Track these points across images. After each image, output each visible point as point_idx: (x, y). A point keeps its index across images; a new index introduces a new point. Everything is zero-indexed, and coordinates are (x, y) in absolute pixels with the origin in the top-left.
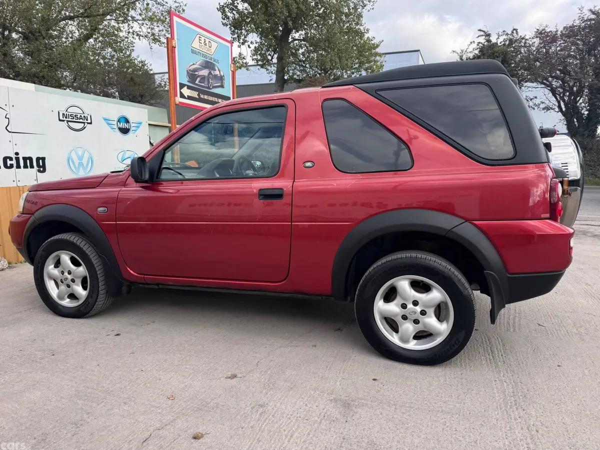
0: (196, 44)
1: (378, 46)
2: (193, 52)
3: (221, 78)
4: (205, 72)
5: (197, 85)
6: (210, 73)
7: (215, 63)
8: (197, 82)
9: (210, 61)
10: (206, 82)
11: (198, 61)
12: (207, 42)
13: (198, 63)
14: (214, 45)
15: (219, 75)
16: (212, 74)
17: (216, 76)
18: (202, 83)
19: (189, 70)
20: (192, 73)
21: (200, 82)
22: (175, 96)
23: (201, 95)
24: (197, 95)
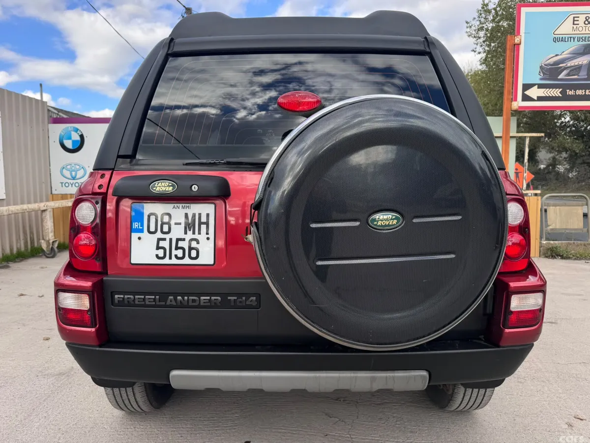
0: (566, 28)
2: (557, 40)
4: (582, 61)
8: (561, 76)
10: (583, 73)
11: (568, 49)
18: (574, 75)
19: (545, 65)
20: (550, 67)
21: (568, 75)
22: (512, 101)
23: (568, 91)
24: (560, 92)
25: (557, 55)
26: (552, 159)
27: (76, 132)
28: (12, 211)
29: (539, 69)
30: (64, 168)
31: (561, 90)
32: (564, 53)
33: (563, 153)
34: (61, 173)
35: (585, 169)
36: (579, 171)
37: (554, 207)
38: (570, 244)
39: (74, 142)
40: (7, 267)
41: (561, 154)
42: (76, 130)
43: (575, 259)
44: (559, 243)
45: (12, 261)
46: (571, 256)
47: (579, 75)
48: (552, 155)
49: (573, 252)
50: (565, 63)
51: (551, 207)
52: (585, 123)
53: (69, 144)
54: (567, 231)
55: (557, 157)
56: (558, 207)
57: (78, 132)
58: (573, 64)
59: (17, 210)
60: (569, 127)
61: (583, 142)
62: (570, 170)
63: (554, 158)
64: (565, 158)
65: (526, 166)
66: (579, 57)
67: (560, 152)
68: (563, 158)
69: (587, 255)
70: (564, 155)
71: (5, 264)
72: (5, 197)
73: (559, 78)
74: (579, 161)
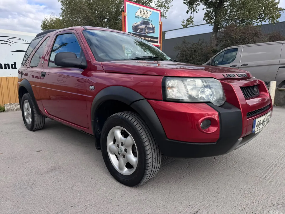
0: (138, 14)
1: (278, 3)
2: (136, 17)
3: (153, 29)
4: (143, 26)
5: (138, 32)
6: (146, 27)
7: (149, 21)
8: (138, 31)
9: (147, 21)
10: (144, 31)
11: (139, 21)
12: (145, 12)
13: (138, 23)
14: (149, 13)
15: (152, 27)
16: (147, 27)
17: (150, 28)
18: (141, 31)
19: (134, 26)
31: (138, 36)
50: (139, 26)
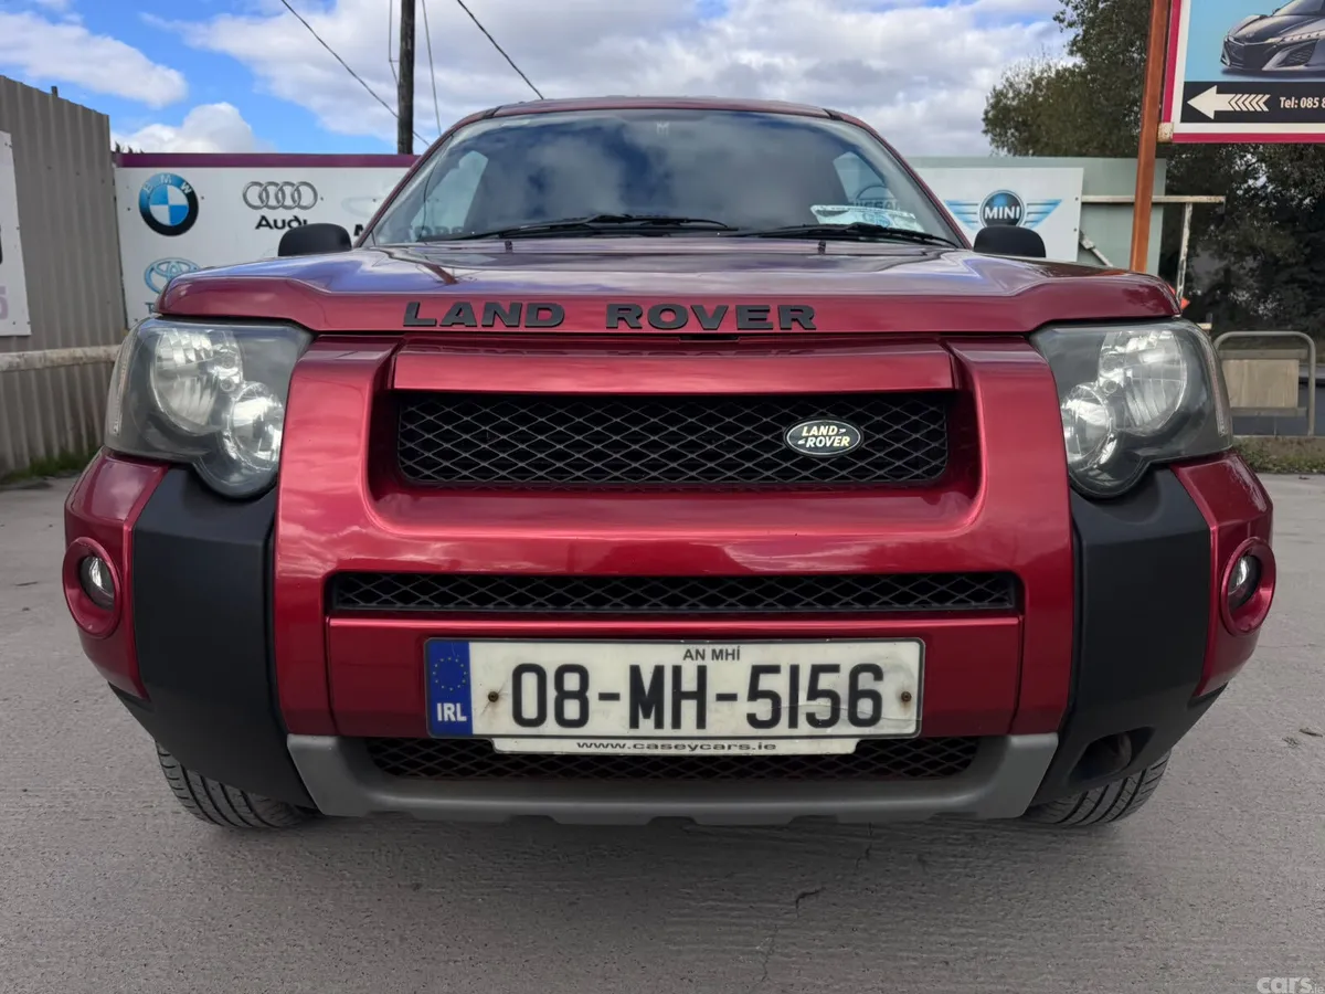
4: (1316, 31)
5: (1266, 74)
8: (1270, 66)
18: (1300, 64)
19: (1236, 39)
20: (1247, 44)
21: (1285, 62)
22: (1160, 122)
23: (1283, 99)
24: (1265, 103)
25: (1263, 17)
26: (1222, 273)
27: (179, 186)
28: (52, 361)
29: (1220, 49)
30: (152, 269)
31: (1267, 96)
32: (1277, 13)
33: (1248, 258)
34: (146, 280)
35: (1295, 294)
36: (1279, 300)
37: (1237, 361)
38: (1268, 440)
39: (173, 210)
40: (46, 486)
41: (1243, 260)
42: (179, 182)
43: (1279, 472)
44: (1244, 440)
45: (52, 475)
46: (1270, 466)
47: (1310, 63)
48: (1224, 263)
49: (1275, 457)
50: (1279, 35)
51: (1232, 361)
52: (1301, 191)
53: (162, 214)
54: (1263, 414)
55: (1234, 268)
56: (1246, 361)
57: (183, 188)
58: (1296, 38)
59: (63, 358)
60: (1263, 199)
61: (1293, 234)
62: (1262, 297)
63: (1227, 271)
64: (1251, 269)
65: (1182, 269)
66: (1309, 23)
67: (1240, 256)
68: (1247, 269)
69: (1302, 463)
70: (1250, 263)
71: (37, 480)
72: (28, 331)
73: (1265, 69)
74: (1284, 276)
